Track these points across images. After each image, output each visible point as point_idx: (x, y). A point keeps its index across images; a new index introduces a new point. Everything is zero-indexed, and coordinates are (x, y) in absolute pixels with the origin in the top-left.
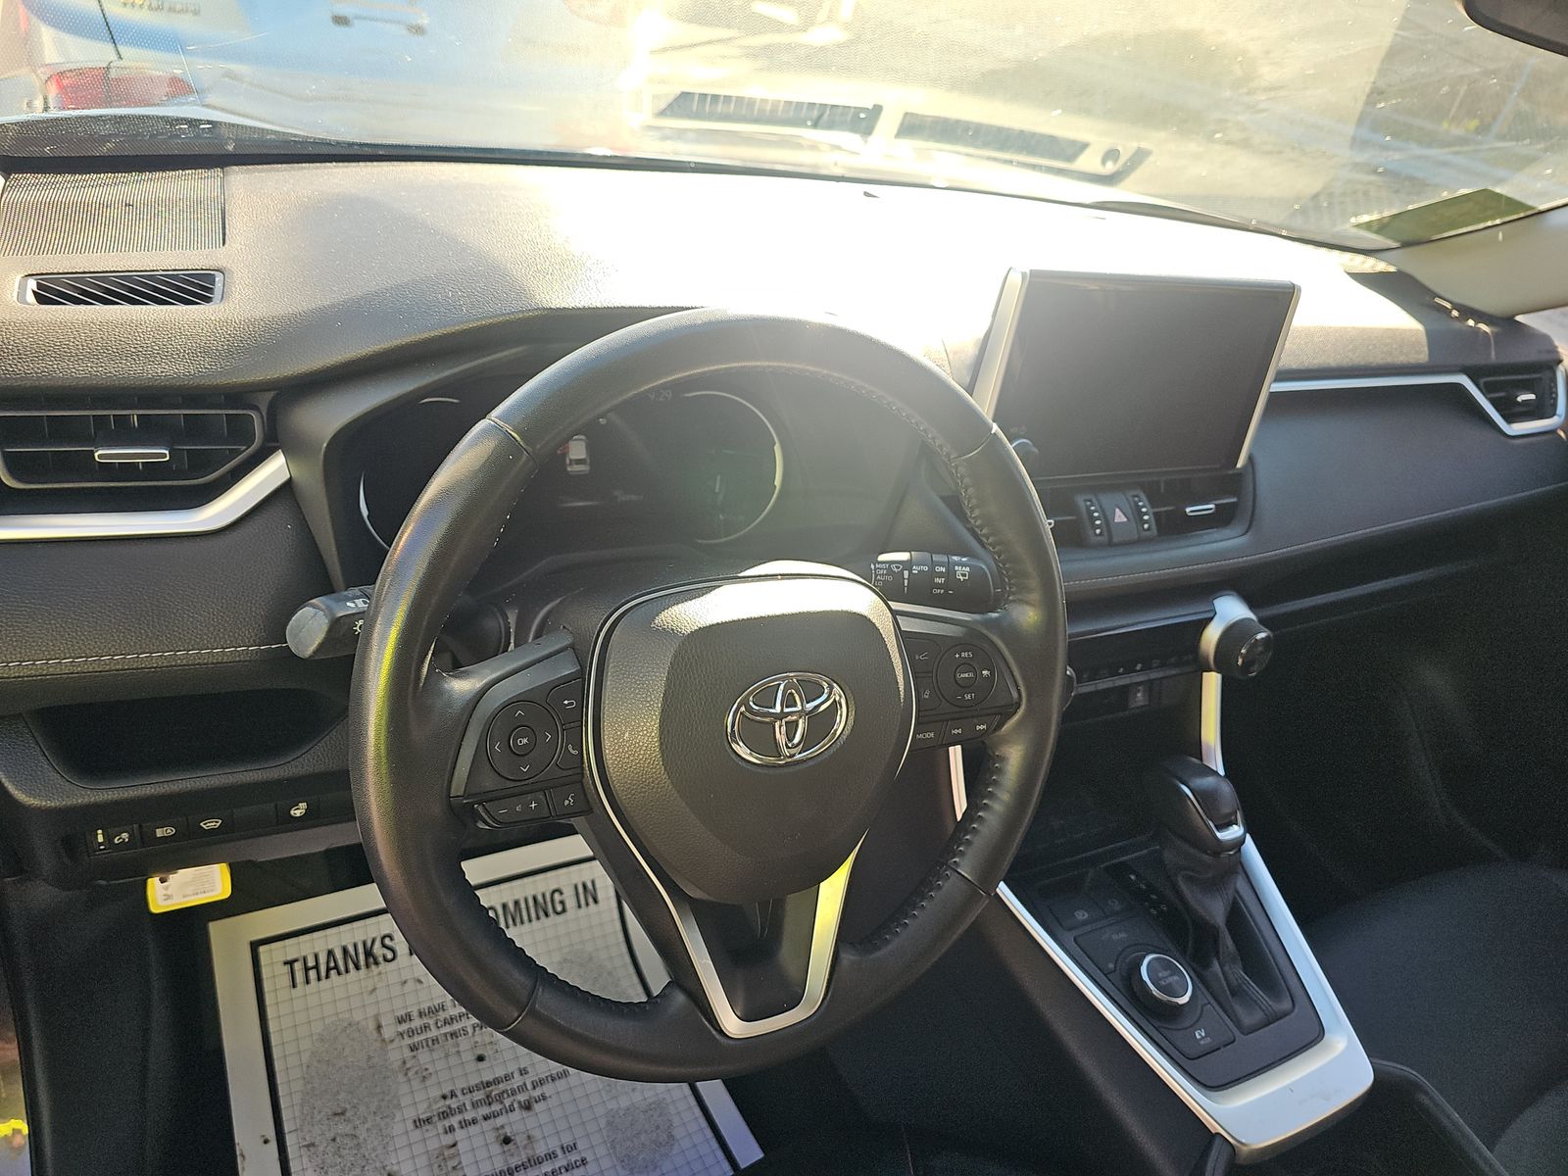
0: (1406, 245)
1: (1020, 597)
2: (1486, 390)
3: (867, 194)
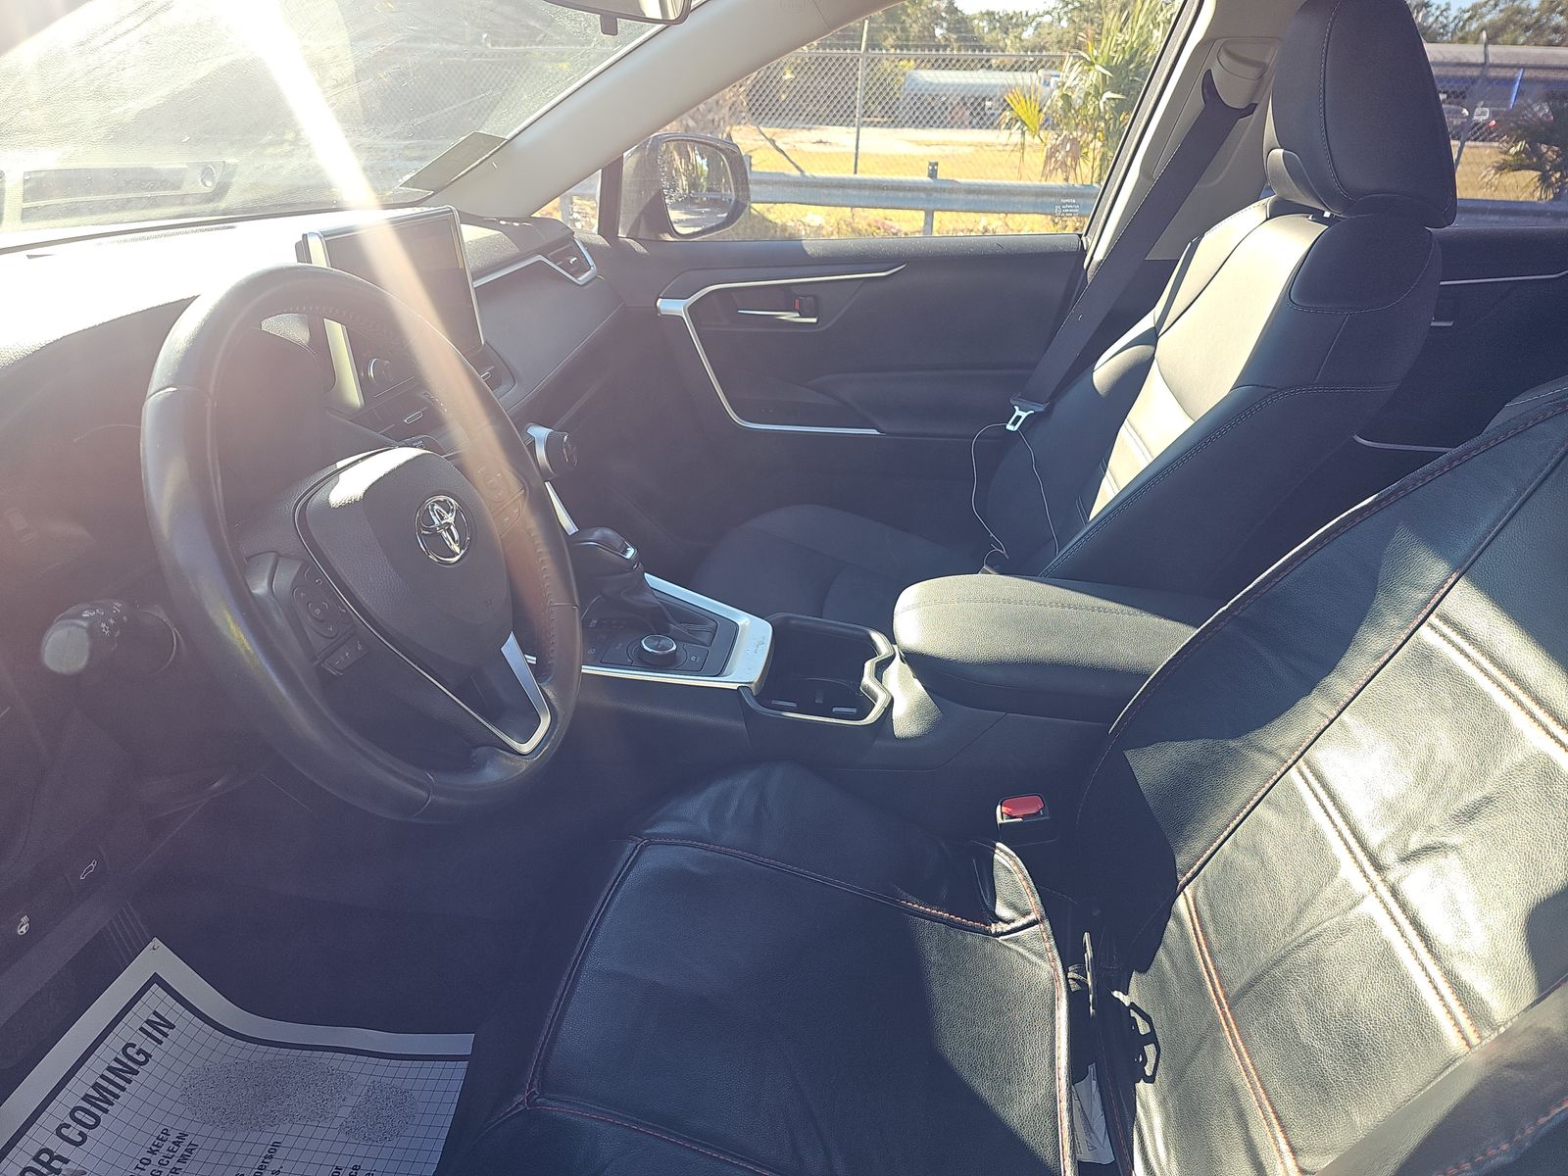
0: (439, 190)
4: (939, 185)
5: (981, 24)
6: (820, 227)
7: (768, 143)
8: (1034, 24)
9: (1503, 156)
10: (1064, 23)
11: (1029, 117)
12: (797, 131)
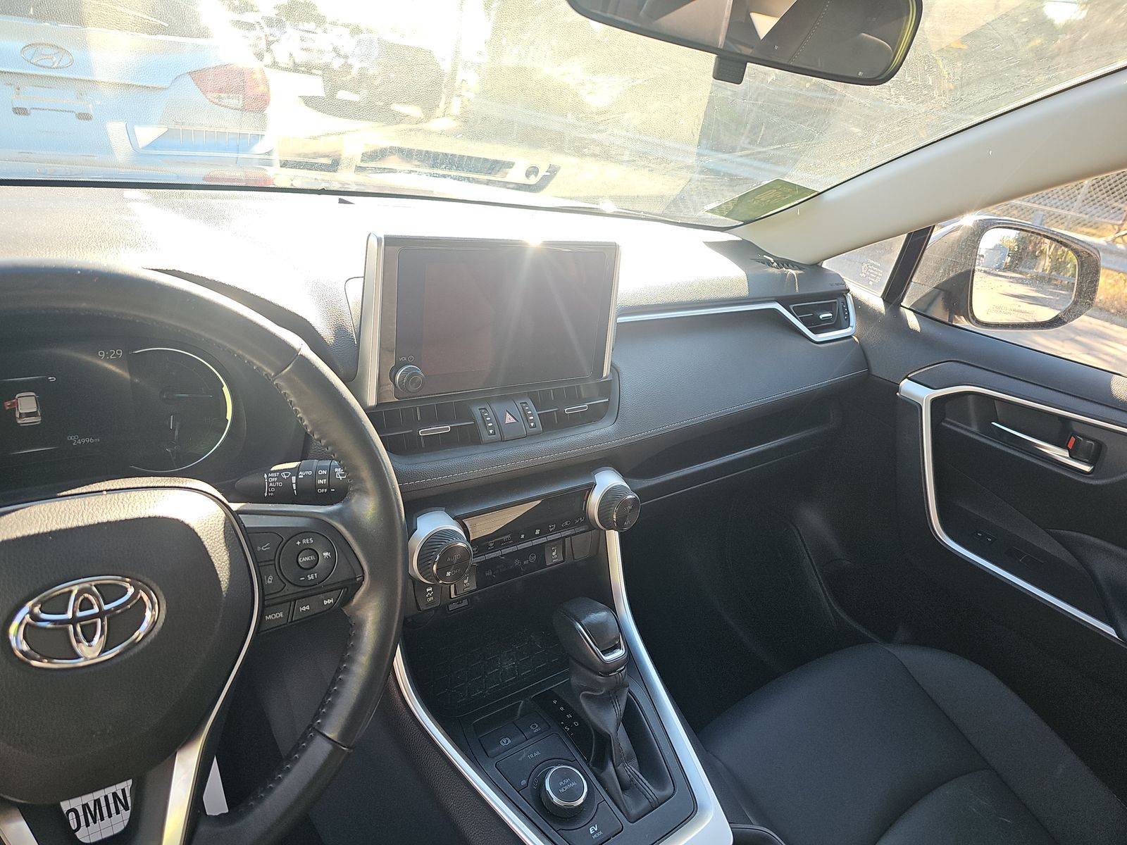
0: (746, 223)
1: (356, 487)
2: (796, 312)
3: (341, 201)
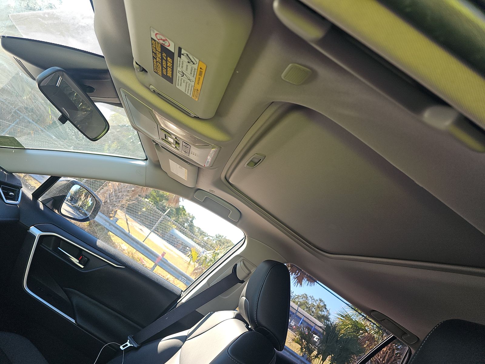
2: (2, 189)
4: (163, 259)
5: (196, 229)
6: (124, 250)
7: (125, 220)
8: (208, 237)
9: (294, 337)
10: (214, 242)
11: (194, 256)
12: (137, 223)
